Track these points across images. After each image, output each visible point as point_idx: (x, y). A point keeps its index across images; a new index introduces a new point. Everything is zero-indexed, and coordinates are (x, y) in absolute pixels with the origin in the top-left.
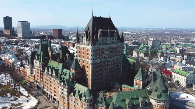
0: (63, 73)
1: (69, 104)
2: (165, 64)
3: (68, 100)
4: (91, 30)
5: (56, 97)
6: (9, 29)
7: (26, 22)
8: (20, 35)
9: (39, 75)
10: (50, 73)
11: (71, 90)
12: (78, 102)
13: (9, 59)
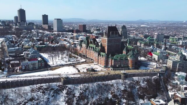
0: (96, 49)
1: (98, 60)
2: (152, 50)
3: (98, 58)
4: (107, 32)
5: (92, 58)
6: (47, 24)
7: (60, 19)
8: (55, 29)
9: (85, 50)
10: (90, 49)
11: (99, 54)
12: (102, 58)
13: (67, 44)
